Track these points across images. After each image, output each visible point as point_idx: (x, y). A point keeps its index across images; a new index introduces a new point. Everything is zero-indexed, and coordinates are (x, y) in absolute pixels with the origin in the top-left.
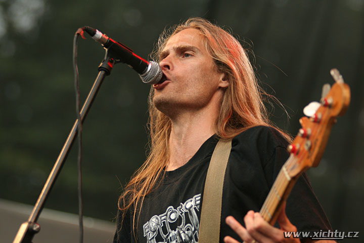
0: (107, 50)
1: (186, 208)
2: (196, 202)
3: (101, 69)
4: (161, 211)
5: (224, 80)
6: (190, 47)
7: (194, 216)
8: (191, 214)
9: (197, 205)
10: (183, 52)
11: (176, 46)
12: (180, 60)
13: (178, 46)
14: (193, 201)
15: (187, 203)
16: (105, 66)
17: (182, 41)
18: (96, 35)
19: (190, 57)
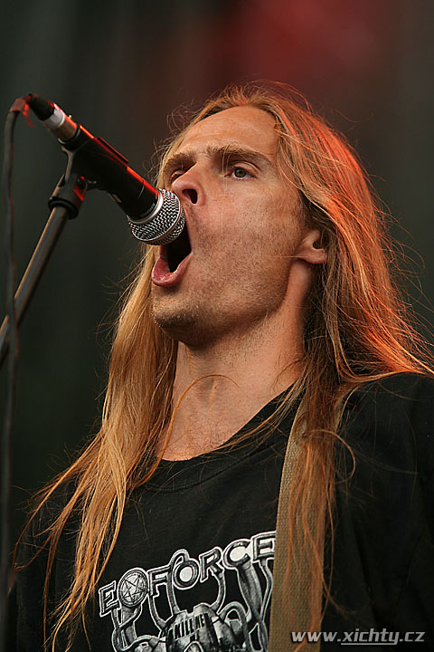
0: (71, 155)
1: (230, 561)
2: (259, 550)
3: (56, 202)
4: (154, 558)
5: (316, 245)
6: (251, 153)
7: (252, 585)
8: (245, 579)
9: (262, 559)
10: (230, 163)
11: (215, 145)
12: (221, 181)
13: (219, 147)
14: (250, 546)
15: (232, 548)
16: (66, 196)
17: (231, 135)
18: (52, 118)
19: (246, 178)
